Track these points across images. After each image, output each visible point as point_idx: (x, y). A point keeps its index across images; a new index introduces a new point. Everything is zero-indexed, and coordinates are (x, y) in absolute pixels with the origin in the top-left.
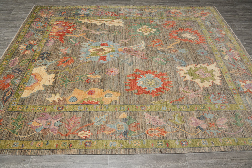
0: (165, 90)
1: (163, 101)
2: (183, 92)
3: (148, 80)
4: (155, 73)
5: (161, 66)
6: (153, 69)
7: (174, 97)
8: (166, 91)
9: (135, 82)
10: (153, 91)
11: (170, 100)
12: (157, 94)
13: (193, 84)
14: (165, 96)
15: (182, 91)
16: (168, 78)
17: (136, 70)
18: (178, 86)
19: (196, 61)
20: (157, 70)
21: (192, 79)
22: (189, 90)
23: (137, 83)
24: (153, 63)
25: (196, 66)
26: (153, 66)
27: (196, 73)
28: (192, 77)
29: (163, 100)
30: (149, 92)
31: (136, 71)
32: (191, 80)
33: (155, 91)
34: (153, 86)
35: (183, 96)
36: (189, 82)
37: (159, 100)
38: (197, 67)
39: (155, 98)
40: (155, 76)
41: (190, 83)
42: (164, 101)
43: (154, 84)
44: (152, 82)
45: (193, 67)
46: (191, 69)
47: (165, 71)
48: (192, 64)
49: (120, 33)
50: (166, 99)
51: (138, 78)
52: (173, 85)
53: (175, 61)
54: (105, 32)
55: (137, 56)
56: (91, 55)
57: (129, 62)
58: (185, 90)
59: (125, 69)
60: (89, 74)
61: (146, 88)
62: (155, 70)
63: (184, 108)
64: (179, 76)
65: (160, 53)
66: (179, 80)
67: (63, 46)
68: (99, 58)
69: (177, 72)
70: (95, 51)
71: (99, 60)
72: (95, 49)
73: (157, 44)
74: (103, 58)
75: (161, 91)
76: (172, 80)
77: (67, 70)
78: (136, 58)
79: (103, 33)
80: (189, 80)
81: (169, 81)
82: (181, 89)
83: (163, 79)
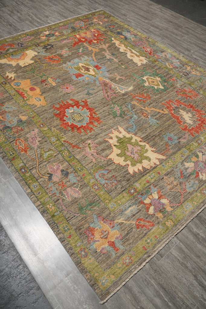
0: (77, 131)
1: (61, 135)
2: (87, 145)
3: (79, 114)
4: (94, 115)
5: (108, 115)
6: (98, 111)
7: (73, 140)
8: (76, 131)
9: (69, 107)
10: (68, 122)
11: (66, 139)
12: (67, 127)
13: (107, 149)
14: (69, 134)
15: (88, 144)
16: (96, 127)
17: (85, 101)
18: (92, 138)
19: (149, 139)
20: (99, 114)
21: (115, 145)
22: (94, 149)
23: (69, 109)
24: (106, 107)
25: (140, 141)
26: (103, 109)
27: (129, 145)
29: (63, 134)
30: (64, 121)
31: (83, 102)
32: (112, 145)
33: (69, 125)
34: (74, 120)
35: (81, 147)
36: (107, 144)
37: (60, 132)
38: (139, 143)
39: (61, 128)
40: (90, 116)
41: (106, 145)
42: (62, 136)
43: (78, 119)
44: (79, 118)
45: (136, 139)
46: (131, 138)
47: (104, 120)
48: (139, 137)
49: (126, 68)
50: (65, 136)
51: (75, 107)
52: (90, 134)
53: (129, 121)
54: (115, 60)
55: (105, 93)
56: (74, 68)
57: (90, 92)
58: (91, 145)
59: (79, 94)
60: (51, 78)
61: (67, 117)
62: (97, 113)
63: (66, 154)
64: (107, 133)
65: (128, 106)
66: (101, 135)
67: (69, 49)
68: (76, 73)
69: (113, 129)
70: (82, 67)
71: (74, 75)
72: (84, 65)
73: (140, 99)
74: (79, 75)
75: (73, 128)
76: (95, 130)
77: (44, 65)
78: (102, 93)
79: (113, 59)
80: (110, 143)
81: (92, 128)
82: (89, 142)
83: (91, 123)
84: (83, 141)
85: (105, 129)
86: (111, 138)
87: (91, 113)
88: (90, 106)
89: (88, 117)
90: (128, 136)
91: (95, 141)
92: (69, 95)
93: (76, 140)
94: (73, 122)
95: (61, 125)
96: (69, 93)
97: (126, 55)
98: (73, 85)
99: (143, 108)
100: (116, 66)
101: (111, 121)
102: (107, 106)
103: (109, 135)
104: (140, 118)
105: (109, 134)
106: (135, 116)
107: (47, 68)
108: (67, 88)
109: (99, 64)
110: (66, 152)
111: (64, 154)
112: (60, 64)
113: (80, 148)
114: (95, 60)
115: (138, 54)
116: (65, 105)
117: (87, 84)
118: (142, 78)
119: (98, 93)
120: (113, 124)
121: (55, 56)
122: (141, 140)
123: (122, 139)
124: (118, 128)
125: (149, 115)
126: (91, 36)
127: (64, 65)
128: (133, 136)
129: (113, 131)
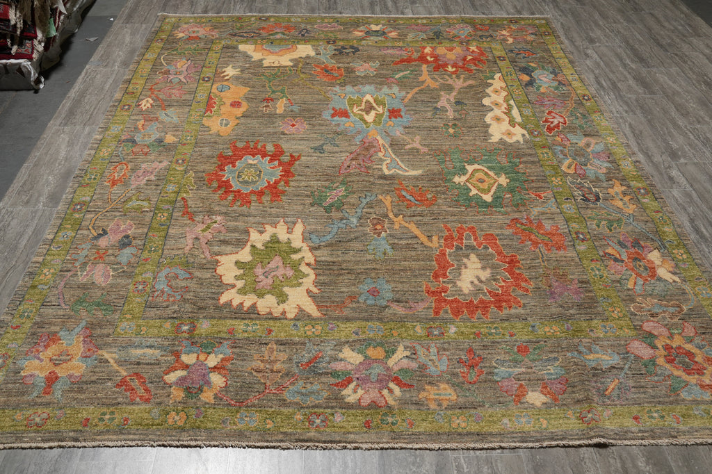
0: (222, 194)
1: (191, 188)
2: (209, 221)
3: (260, 171)
4: (282, 183)
5: (307, 196)
6: (298, 182)
7: (199, 203)
8: (220, 194)
9: (257, 154)
10: (224, 175)
11: (189, 198)
12: (214, 181)
14: (204, 192)
15: (213, 221)
16: (260, 203)
17: (296, 156)
18: (231, 215)
19: (330, 269)
20: (293, 187)
21: (253, 246)
22: (212, 233)
23: (254, 157)
24: (319, 182)
25: (308, 264)
26: (312, 182)
27: (277, 258)
28: (260, 247)
29: (195, 188)
30: (223, 170)
31: (292, 156)
32: (249, 244)
33: (221, 179)
34: (239, 176)
35: (197, 220)
36: (242, 237)
37: (195, 183)
38: (303, 265)
39: (203, 178)
41: (239, 238)
42: (191, 190)
44: (251, 177)
45: (303, 257)
47: (289, 200)
49: (454, 136)
50: (195, 192)
51: (268, 158)
52: (235, 208)
53: (330, 222)
54: (450, 113)
55: (348, 159)
56: (349, 99)
57: (324, 147)
58: (215, 225)
59: (302, 142)
60: (289, 100)
61: (234, 166)
62: (292, 184)
63: (162, 216)
64: (265, 222)
65: (365, 198)
67: (382, 65)
68: (343, 107)
69: (282, 221)
71: (334, 109)
72: (372, 101)
73: (409, 197)
74: (341, 113)
75: (220, 187)
76: (252, 207)
77: (302, 76)
78: (343, 158)
79: (446, 111)
80: (249, 237)
81: (250, 202)
82: (219, 218)
83: (261, 193)
84: (211, 213)
85: (269, 214)
86: (262, 233)
87: (280, 179)
89: (269, 182)
90: (297, 244)
91: (229, 223)
92: (282, 136)
93: (201, 205)
94: (233, 178)
95: (209, 174)
96: (285, 134)
98: (310, 125)
99: (392, 216)
101: (300, 207)
102: (325, 181)
103: (266, 226)
104: (360, 229)
105: (267, 224)
106: (354, 219)
107: (301, 82)
108: (293, 125)
109: (404, 109)
110: (166, 215)
111: (159, 215)
112: (333, 85)
113: (193, 220)
114: (406, 100)
115: (518, 120)
116: (256, 148)
117: (336, 133)
118: (466, 164)
119: (337, 155)
121: (339, 68)
122: (313, 262)
124: (294, 223)
126: (457, 57)
127: (337, 89)
128: (306, 248)
129: (281, 223)
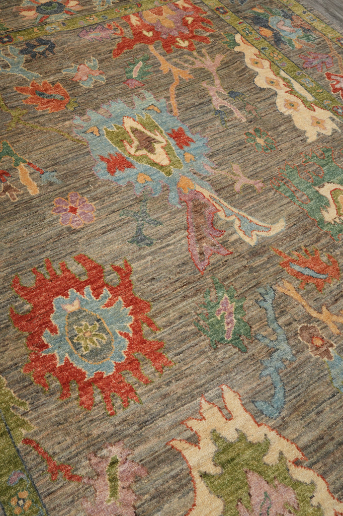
0: (80, 396)
1: (22, 409)
2: (105, 466)
3: (98, 320)
4: (145, 328)
5: (195, 334)
6: (163, 314)
7: (60, 438)
8: (76, 399)
9: (67, 288)
10: (53, 356)
11: (36, 433)
12: (47, 374)
13: (175, 491)
14: (50, 408)
15: (110, 460)
16: (147, 382)
17: (123, 267)
18: (126, 433)
19: (327, 454)
20: (165, 327)
21: (204, 475)
22: (129, 487)
23: (67, 296)
24: (190, 300)
25: (297, 463)
26: (181, 305)
27: (253, 478)
28: (213, 470)
29: (28, 408)
30: (43, 346)
31: (118, 269)
32: (196, 474)
33: (55, 365)
34: (77, 347)
35: (84, 473)
36: (178, 467)
37: (19, 396)
38: (292, 468)
39: (23, 379)
40: (131, 335)
41: (173, 473)
42: (25, 414)
43: (91, 346)
44: (95, 339)
45: (281, 453)
46: (263, 447)
47: (179, 354)
48: (293, 441)
49: (268, 148)
50: (35, 415)
51: (88, 289)
52: (121, 414)
53: (261, 368)
54: (238, 114)
55: (193, 241)
56: (108, 132)
57: (145, 233)
58: (120, 469)
59: (110, 236)
60: (29, 164)
61: (54, 330)
62: (159, 321)
63: (21, 502)
64: (182, 417)
65: (265, 300)
66: (160, 422)
67: (101, 61)
68: (112, 152)
69: (203, 401)
70: (133, 132)
71: (102, 159)
72: (140, 127)
73: (307, 272)
74: (118, 163)
75: (65, 384)
76: (143, 399)
77: (14, 113)
78: (183, 242)
79: (231, 112)
80: (187, 462)
81: (132, 390)
82: (115, 451)
83: (132, 364)
84: (95, 446)
85: (178, 399)
86: (194, 440)
87: (136, 321)
88: (140, 290)
89: (126, 336)
90: (256, 433)
91: (137, 451)
92: (74, 237)
93: (69, 440)
94: (71, 354)
95: (29, 367)
96: (75, 232)
97: (271, 101)
98: (95, 200)
99: (315, 314)
100: (239, 138)
101: (202, 362)
102: (196, 295)
103: (190, 423)
104: (301, 357)
105: (188, 419)
106: (284, 346)
107: (21, 126)
108: (73, 210)
109: (185, 128)
110: (24, 494)
111: (13, 503)
112: (66, 117)
113: (79, 479)
114: (176, 111)
115: (310, 98)
116: (55, 277)
117: (139, 200)
118: (317, 188)
119: (171, 239)
120: (209, 377)
121: (53, 83)
122: (299, 455)
123: (231, 445)
124: (221, 396)
125: (332, 346)
126: (175, 23)
127: (78, 121)
128: (272, 435)
129: (205, 406)
